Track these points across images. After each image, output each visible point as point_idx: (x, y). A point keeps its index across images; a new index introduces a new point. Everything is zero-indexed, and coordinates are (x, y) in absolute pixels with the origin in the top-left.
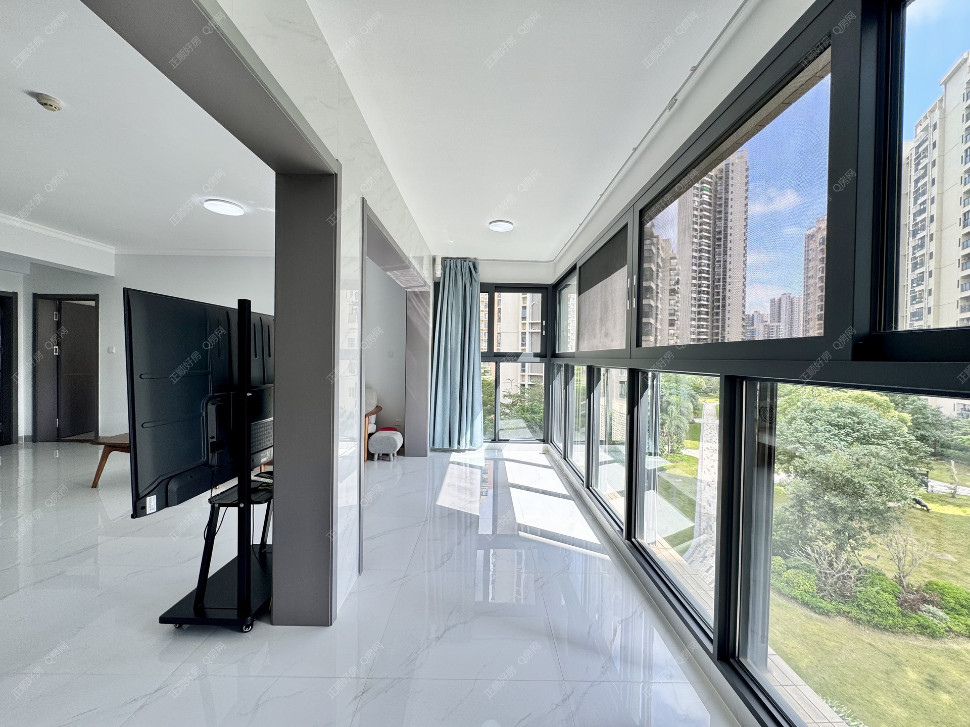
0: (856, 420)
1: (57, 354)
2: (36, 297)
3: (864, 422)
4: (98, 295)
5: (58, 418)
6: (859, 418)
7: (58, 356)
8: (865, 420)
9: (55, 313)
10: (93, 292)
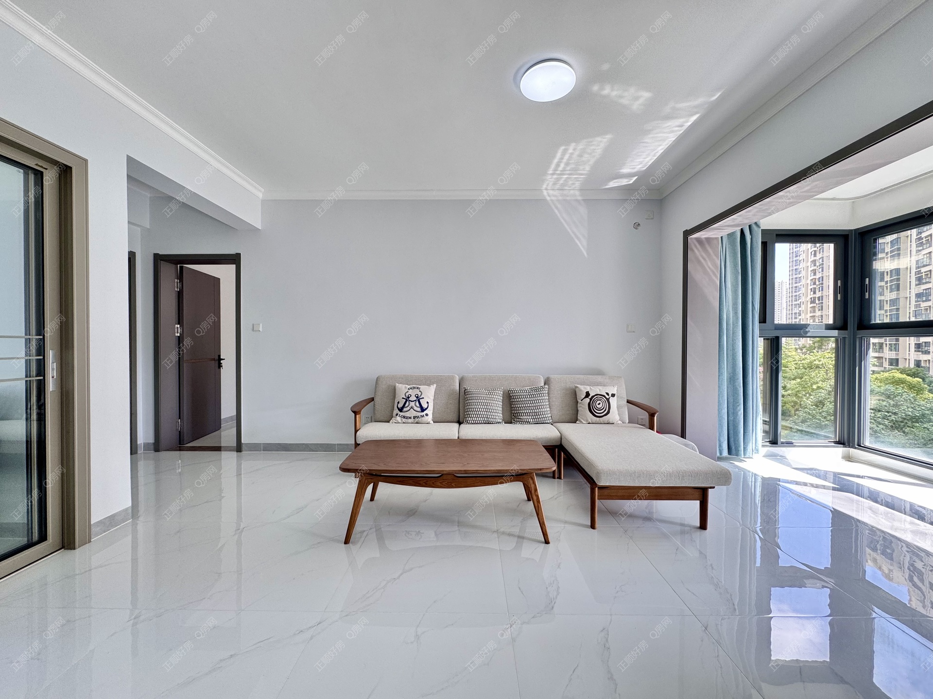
0: (892, 403)
1: (179, 335)
2: (158, 259)
3: (902, 405)
4: (238, 256)
5: (180, 418)
6: (893, 401)
7: (179, 337)
8: (902, 403)
9: (176, 280)
10: (232, 251)
